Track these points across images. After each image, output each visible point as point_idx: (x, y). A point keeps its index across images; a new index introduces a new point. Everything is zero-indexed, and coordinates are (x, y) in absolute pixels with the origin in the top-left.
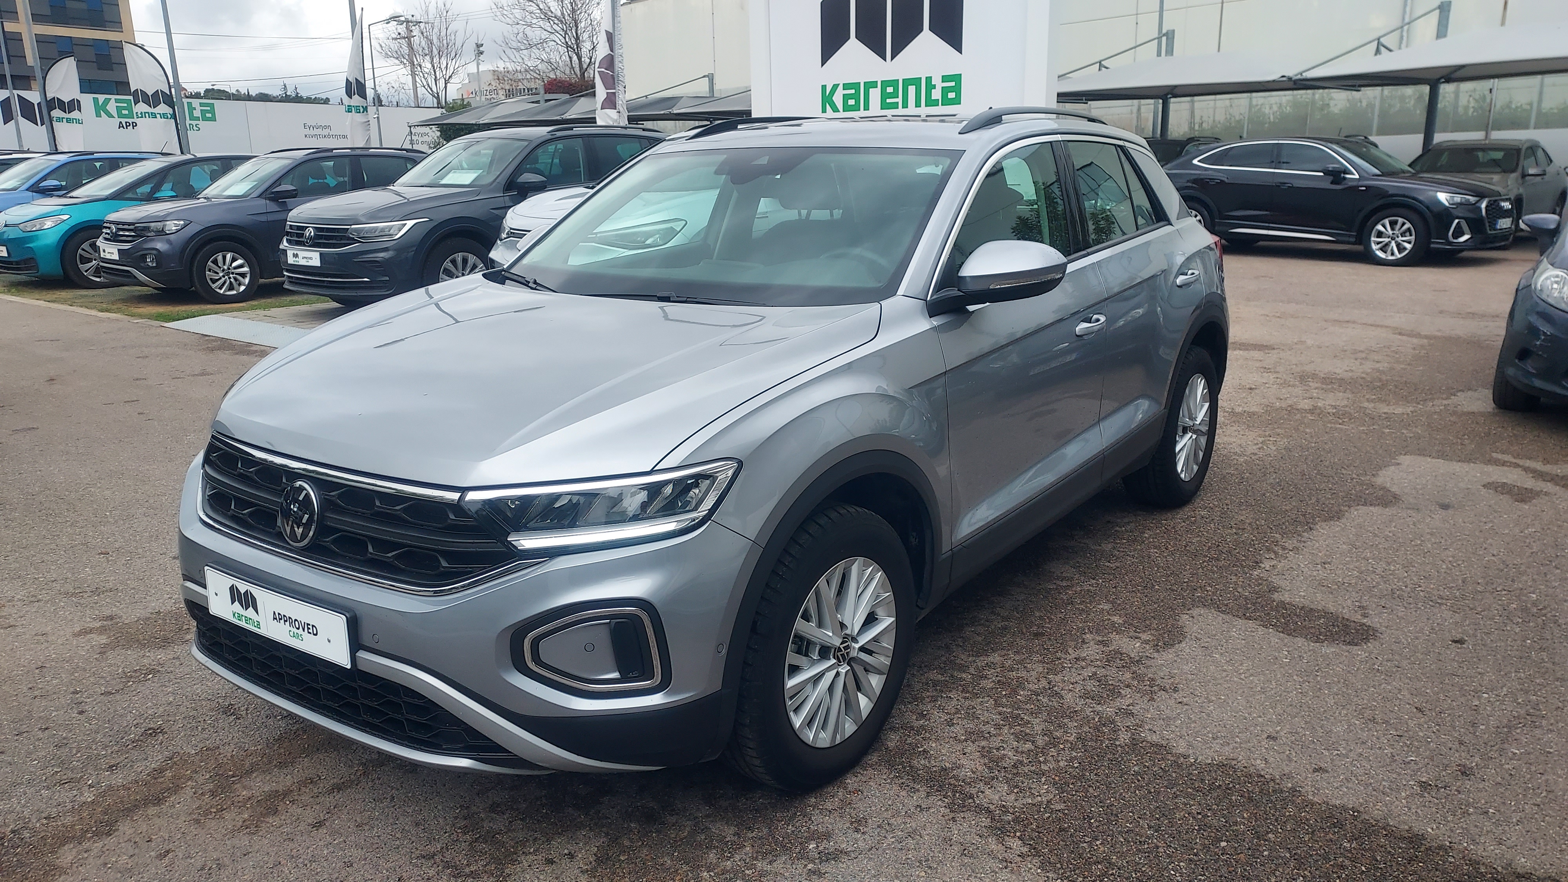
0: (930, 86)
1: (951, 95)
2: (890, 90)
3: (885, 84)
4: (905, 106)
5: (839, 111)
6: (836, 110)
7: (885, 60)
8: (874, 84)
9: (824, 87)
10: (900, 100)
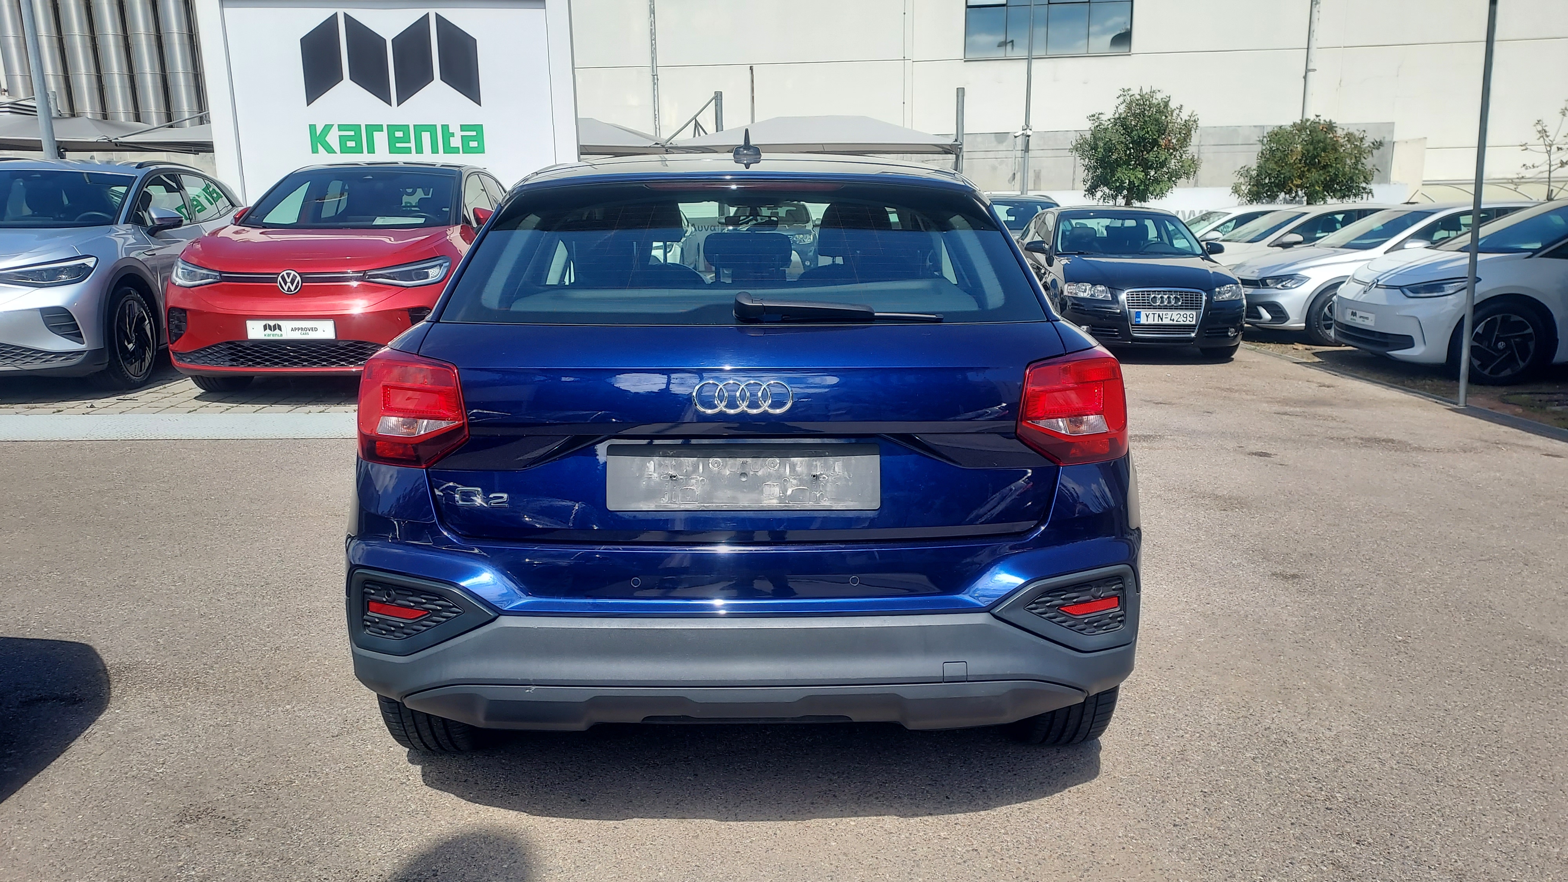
0: (447, 133)
1: (473, 144)
2: (399, 134)
3: (392, 128)
4: (419, 150)
5: (336, 153)
6: (331, 150)
7: (391, 105)
8: (379, 128)
9: (312, 128)
10: (412, 144)
